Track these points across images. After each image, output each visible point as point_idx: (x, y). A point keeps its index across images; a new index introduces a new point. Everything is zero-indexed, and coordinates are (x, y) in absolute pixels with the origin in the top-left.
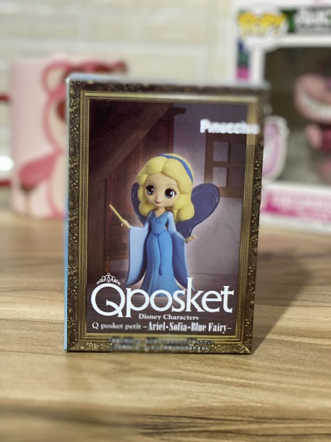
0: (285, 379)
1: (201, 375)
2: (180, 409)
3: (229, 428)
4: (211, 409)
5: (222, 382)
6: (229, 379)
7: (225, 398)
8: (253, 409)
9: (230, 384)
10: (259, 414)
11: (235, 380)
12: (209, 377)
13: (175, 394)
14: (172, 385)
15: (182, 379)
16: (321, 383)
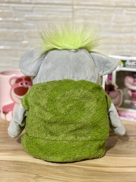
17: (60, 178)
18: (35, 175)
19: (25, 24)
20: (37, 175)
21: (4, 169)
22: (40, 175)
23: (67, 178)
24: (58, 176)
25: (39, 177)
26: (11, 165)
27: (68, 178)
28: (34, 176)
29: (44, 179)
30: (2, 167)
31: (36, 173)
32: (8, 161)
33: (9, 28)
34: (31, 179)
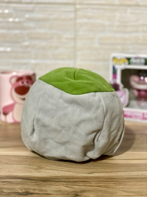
0: (77, 169)
1: (58, 169)
2: (51, 177)
3: (61, 180)
4: (58, 177)
5: (62, 170)
6: (64, 170)
7: (61, 174)
8: (67, 176)
9: (64, 171)
10: (68, 177)
11: (65, 170)
12: (59, 169)
13: (50, 173)
14: (50, 171)
15: (53, 170)
16: (85, 170)
17: (63, 169)
18: (37, 167)
19: (26, 25)
20: (39, 166)
21: (5, 162)
22: (42, 167)
23: (69, 169)
24: (60, 167)
25: (41, 168)
26: (12, 159)
27: (71, 169)
28: (35, 167)
29: (46, 169)
30: (2, 160)
31: (38, 165)
32: (8, 155)
33: (9, 29)
34: (32, 170)
